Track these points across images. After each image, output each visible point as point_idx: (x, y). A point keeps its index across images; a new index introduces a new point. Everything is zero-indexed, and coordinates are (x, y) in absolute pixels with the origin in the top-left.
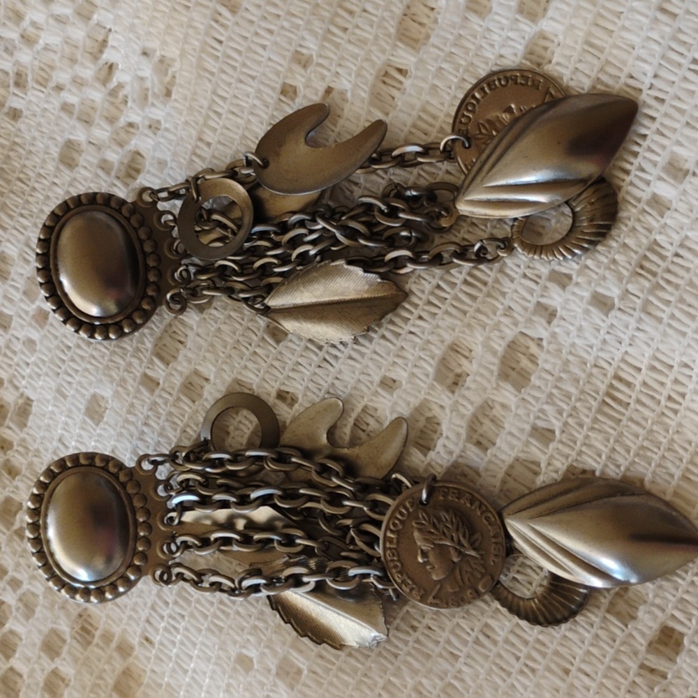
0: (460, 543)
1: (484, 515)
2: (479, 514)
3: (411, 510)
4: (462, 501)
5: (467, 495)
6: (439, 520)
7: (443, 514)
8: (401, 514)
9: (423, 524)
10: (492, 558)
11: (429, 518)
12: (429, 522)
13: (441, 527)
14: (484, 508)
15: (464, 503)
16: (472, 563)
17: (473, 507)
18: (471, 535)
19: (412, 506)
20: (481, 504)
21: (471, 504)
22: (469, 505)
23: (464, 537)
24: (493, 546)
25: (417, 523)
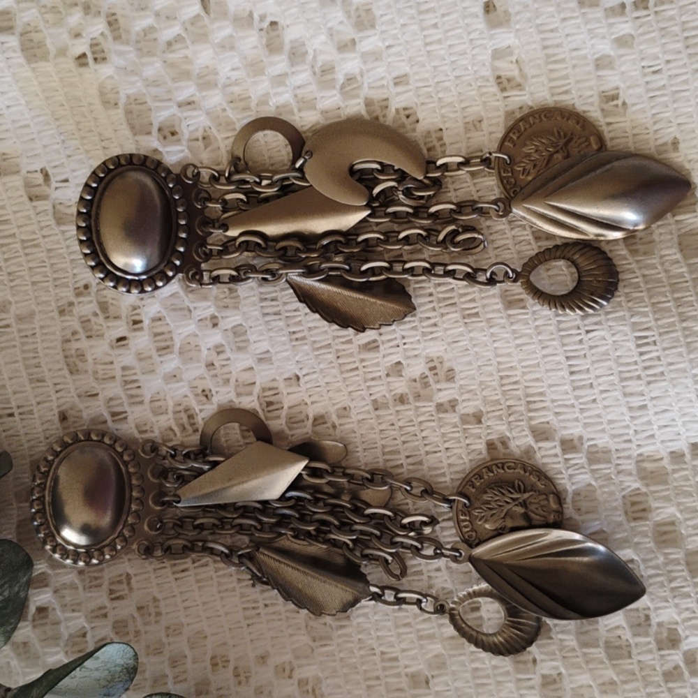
0: (514, 500)
1: (506, 468)
2: (502, 471)
3: (468, 518)
4: (486, 477)
5: (484, 470)
6: (488, 502)
7: (486, 497)
8: (465, 527)
9: (483, 516)
10: (539, 484)
11: (481, 508)
12: (485, 511)
13: (493, 505)
14: (500, 465)
15: (488, 476)
16: (533, 501)
17: (495, 472)
18: (513, 487)
19: (466, 515)
20: (496, 465)
21: (493, 472)
22: (491, 474)
23: (512, 493)
24: (531, 476)
25: (480, 520)
